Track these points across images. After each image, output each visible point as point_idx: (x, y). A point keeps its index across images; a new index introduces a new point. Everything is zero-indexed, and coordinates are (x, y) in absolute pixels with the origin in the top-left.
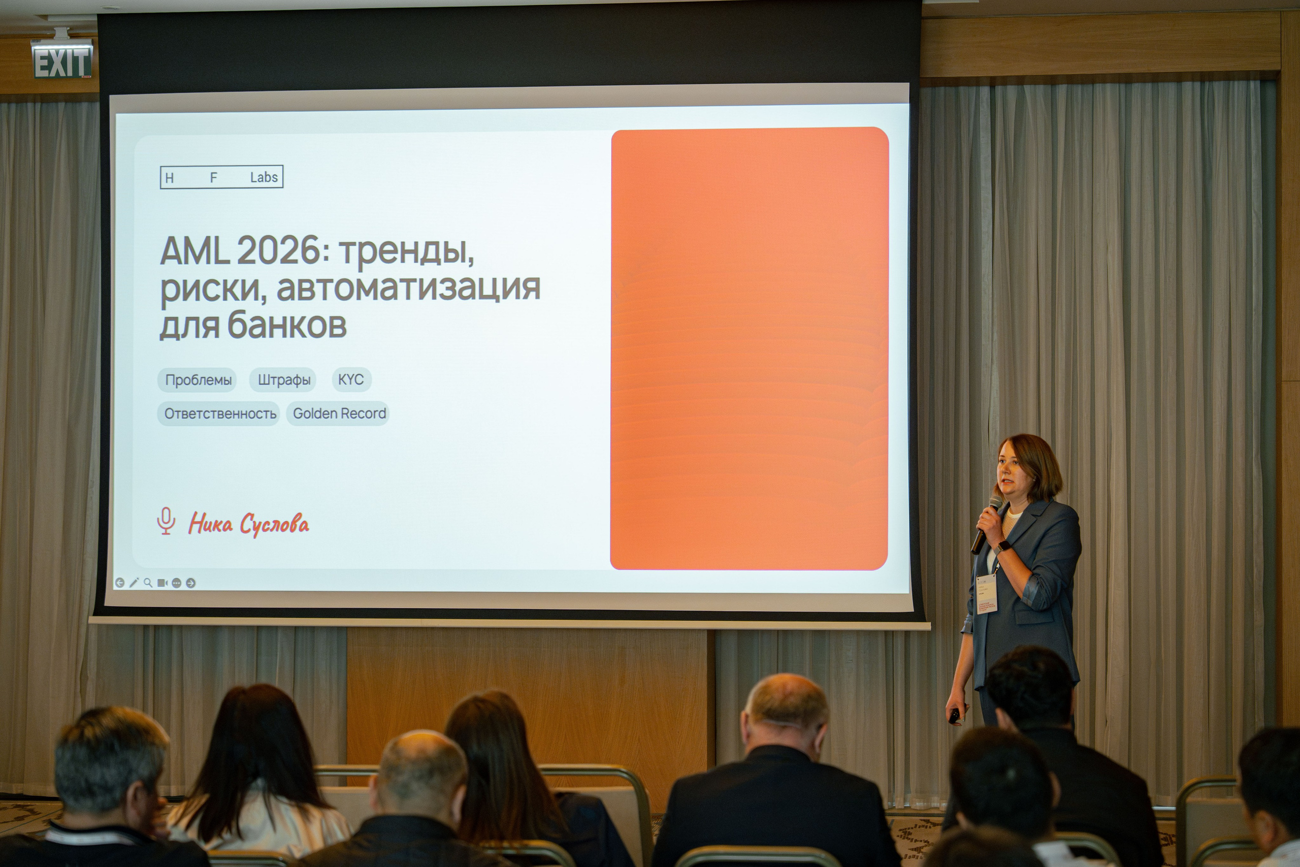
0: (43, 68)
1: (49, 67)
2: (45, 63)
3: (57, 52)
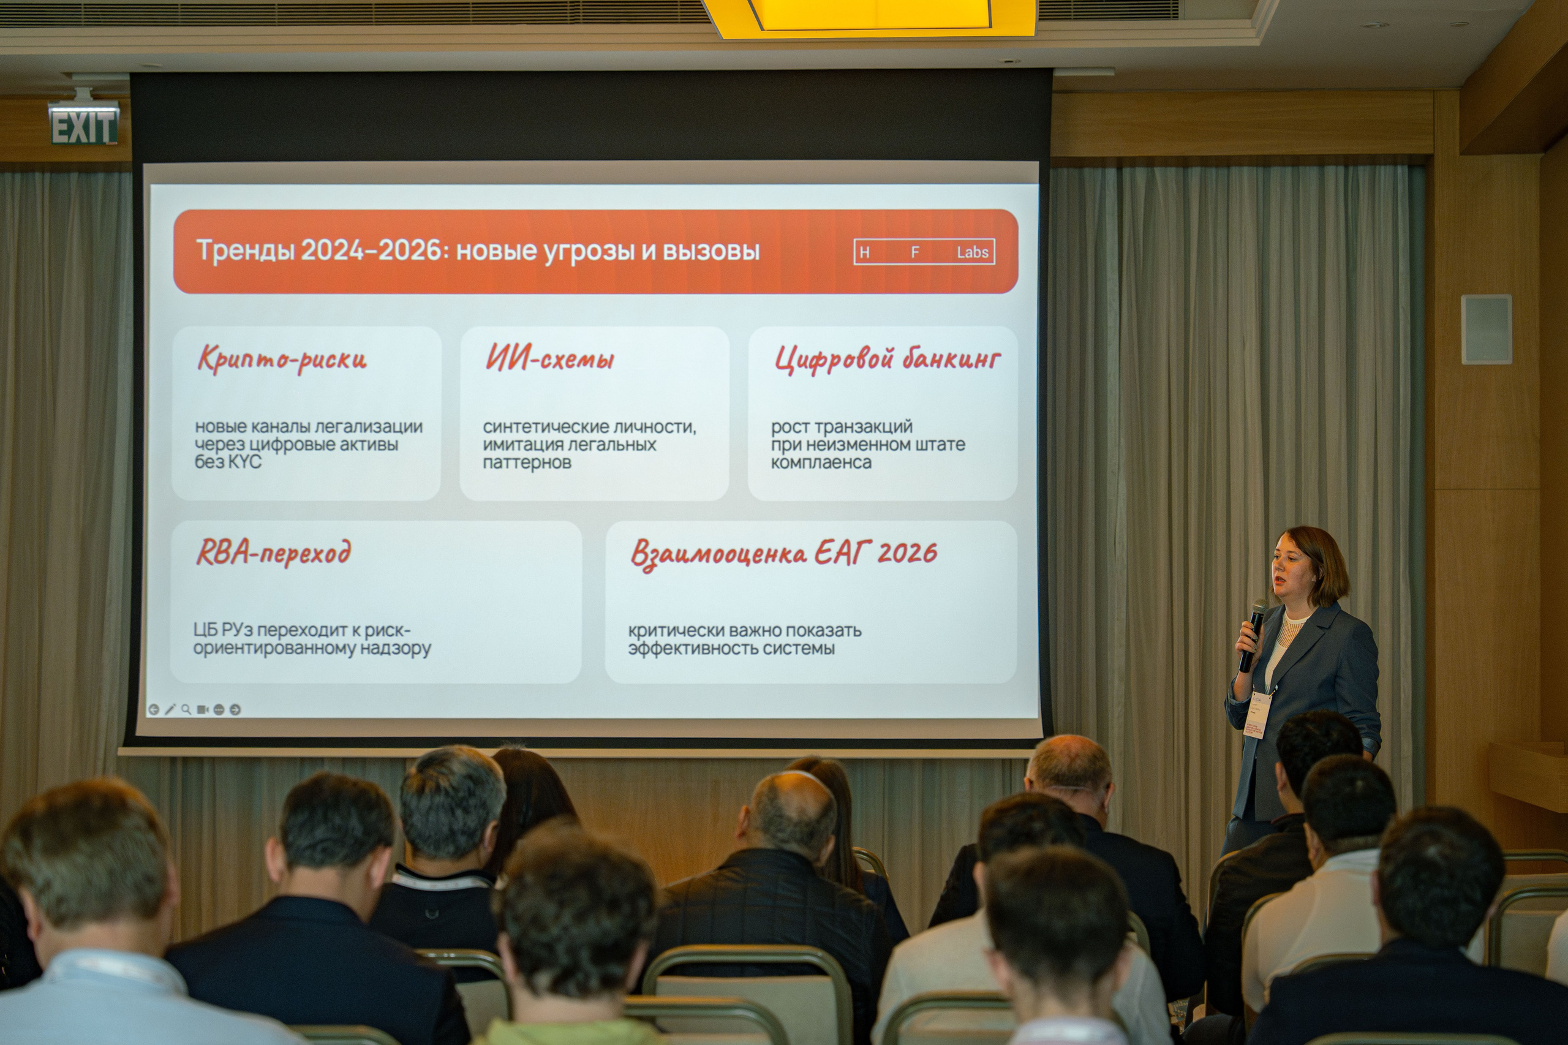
0: (61, 133)
1: (68, 132)
2: (64, 127)
3: (78, 115)
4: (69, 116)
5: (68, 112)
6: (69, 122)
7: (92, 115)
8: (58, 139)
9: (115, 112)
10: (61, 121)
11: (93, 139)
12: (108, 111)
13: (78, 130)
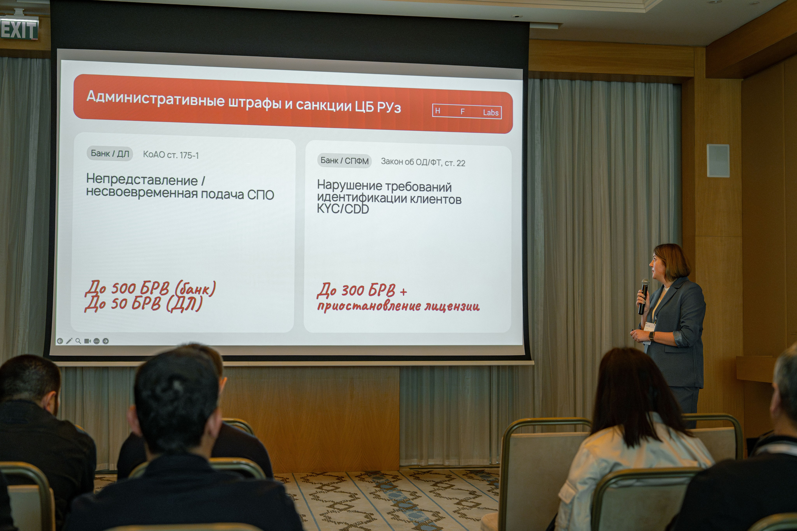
0: (6, 32)
1: (10, 32)
2: (8, 29)
3: (16, 23)
4: (11, 23)
5: (10, 21)
6: (10, 26)
7: (24, 24)
8: (4, 35)
9: (37, 23)
10: (6, 26)
11: (24, 36)
12: (33, 22)
13: (16, 32)
